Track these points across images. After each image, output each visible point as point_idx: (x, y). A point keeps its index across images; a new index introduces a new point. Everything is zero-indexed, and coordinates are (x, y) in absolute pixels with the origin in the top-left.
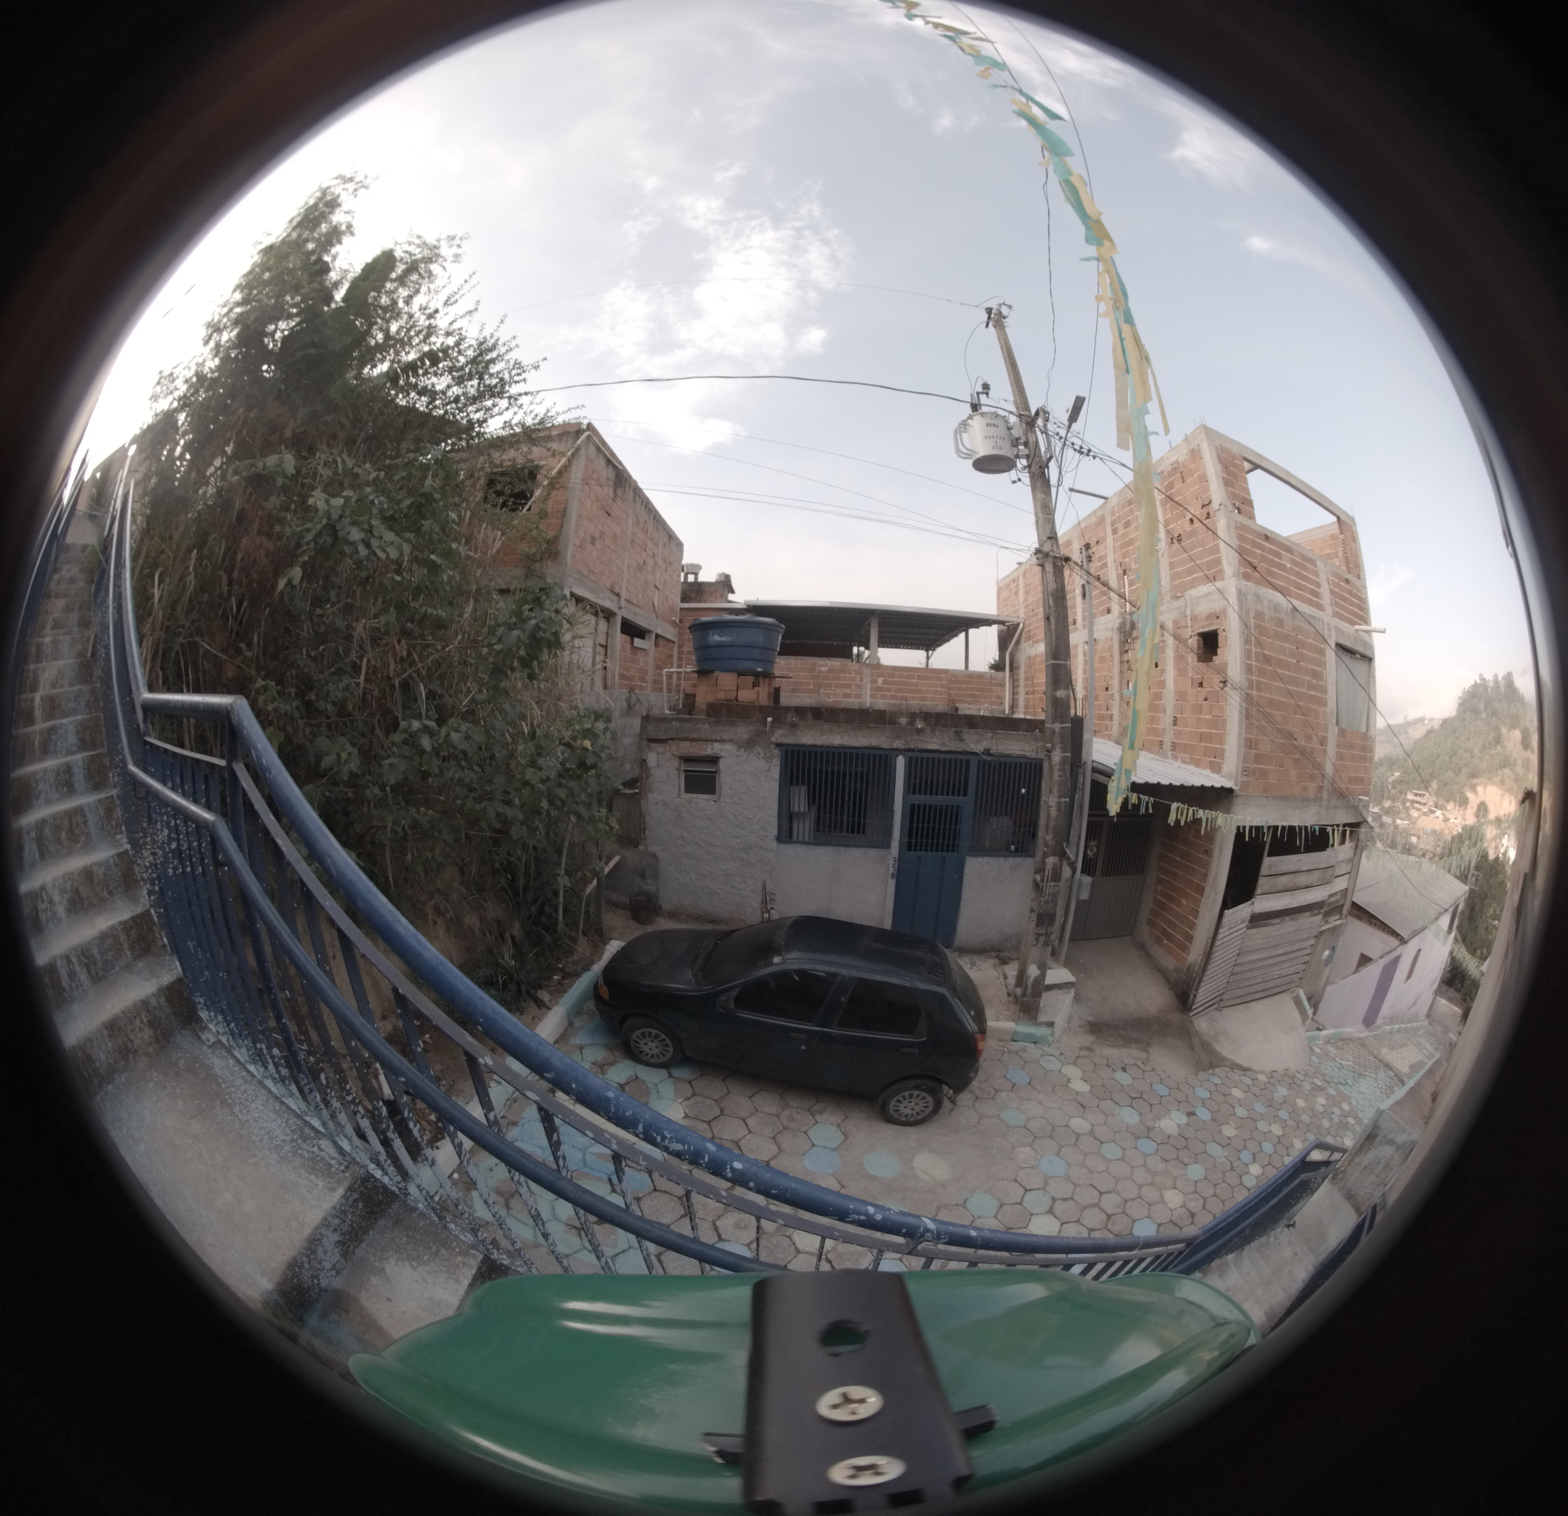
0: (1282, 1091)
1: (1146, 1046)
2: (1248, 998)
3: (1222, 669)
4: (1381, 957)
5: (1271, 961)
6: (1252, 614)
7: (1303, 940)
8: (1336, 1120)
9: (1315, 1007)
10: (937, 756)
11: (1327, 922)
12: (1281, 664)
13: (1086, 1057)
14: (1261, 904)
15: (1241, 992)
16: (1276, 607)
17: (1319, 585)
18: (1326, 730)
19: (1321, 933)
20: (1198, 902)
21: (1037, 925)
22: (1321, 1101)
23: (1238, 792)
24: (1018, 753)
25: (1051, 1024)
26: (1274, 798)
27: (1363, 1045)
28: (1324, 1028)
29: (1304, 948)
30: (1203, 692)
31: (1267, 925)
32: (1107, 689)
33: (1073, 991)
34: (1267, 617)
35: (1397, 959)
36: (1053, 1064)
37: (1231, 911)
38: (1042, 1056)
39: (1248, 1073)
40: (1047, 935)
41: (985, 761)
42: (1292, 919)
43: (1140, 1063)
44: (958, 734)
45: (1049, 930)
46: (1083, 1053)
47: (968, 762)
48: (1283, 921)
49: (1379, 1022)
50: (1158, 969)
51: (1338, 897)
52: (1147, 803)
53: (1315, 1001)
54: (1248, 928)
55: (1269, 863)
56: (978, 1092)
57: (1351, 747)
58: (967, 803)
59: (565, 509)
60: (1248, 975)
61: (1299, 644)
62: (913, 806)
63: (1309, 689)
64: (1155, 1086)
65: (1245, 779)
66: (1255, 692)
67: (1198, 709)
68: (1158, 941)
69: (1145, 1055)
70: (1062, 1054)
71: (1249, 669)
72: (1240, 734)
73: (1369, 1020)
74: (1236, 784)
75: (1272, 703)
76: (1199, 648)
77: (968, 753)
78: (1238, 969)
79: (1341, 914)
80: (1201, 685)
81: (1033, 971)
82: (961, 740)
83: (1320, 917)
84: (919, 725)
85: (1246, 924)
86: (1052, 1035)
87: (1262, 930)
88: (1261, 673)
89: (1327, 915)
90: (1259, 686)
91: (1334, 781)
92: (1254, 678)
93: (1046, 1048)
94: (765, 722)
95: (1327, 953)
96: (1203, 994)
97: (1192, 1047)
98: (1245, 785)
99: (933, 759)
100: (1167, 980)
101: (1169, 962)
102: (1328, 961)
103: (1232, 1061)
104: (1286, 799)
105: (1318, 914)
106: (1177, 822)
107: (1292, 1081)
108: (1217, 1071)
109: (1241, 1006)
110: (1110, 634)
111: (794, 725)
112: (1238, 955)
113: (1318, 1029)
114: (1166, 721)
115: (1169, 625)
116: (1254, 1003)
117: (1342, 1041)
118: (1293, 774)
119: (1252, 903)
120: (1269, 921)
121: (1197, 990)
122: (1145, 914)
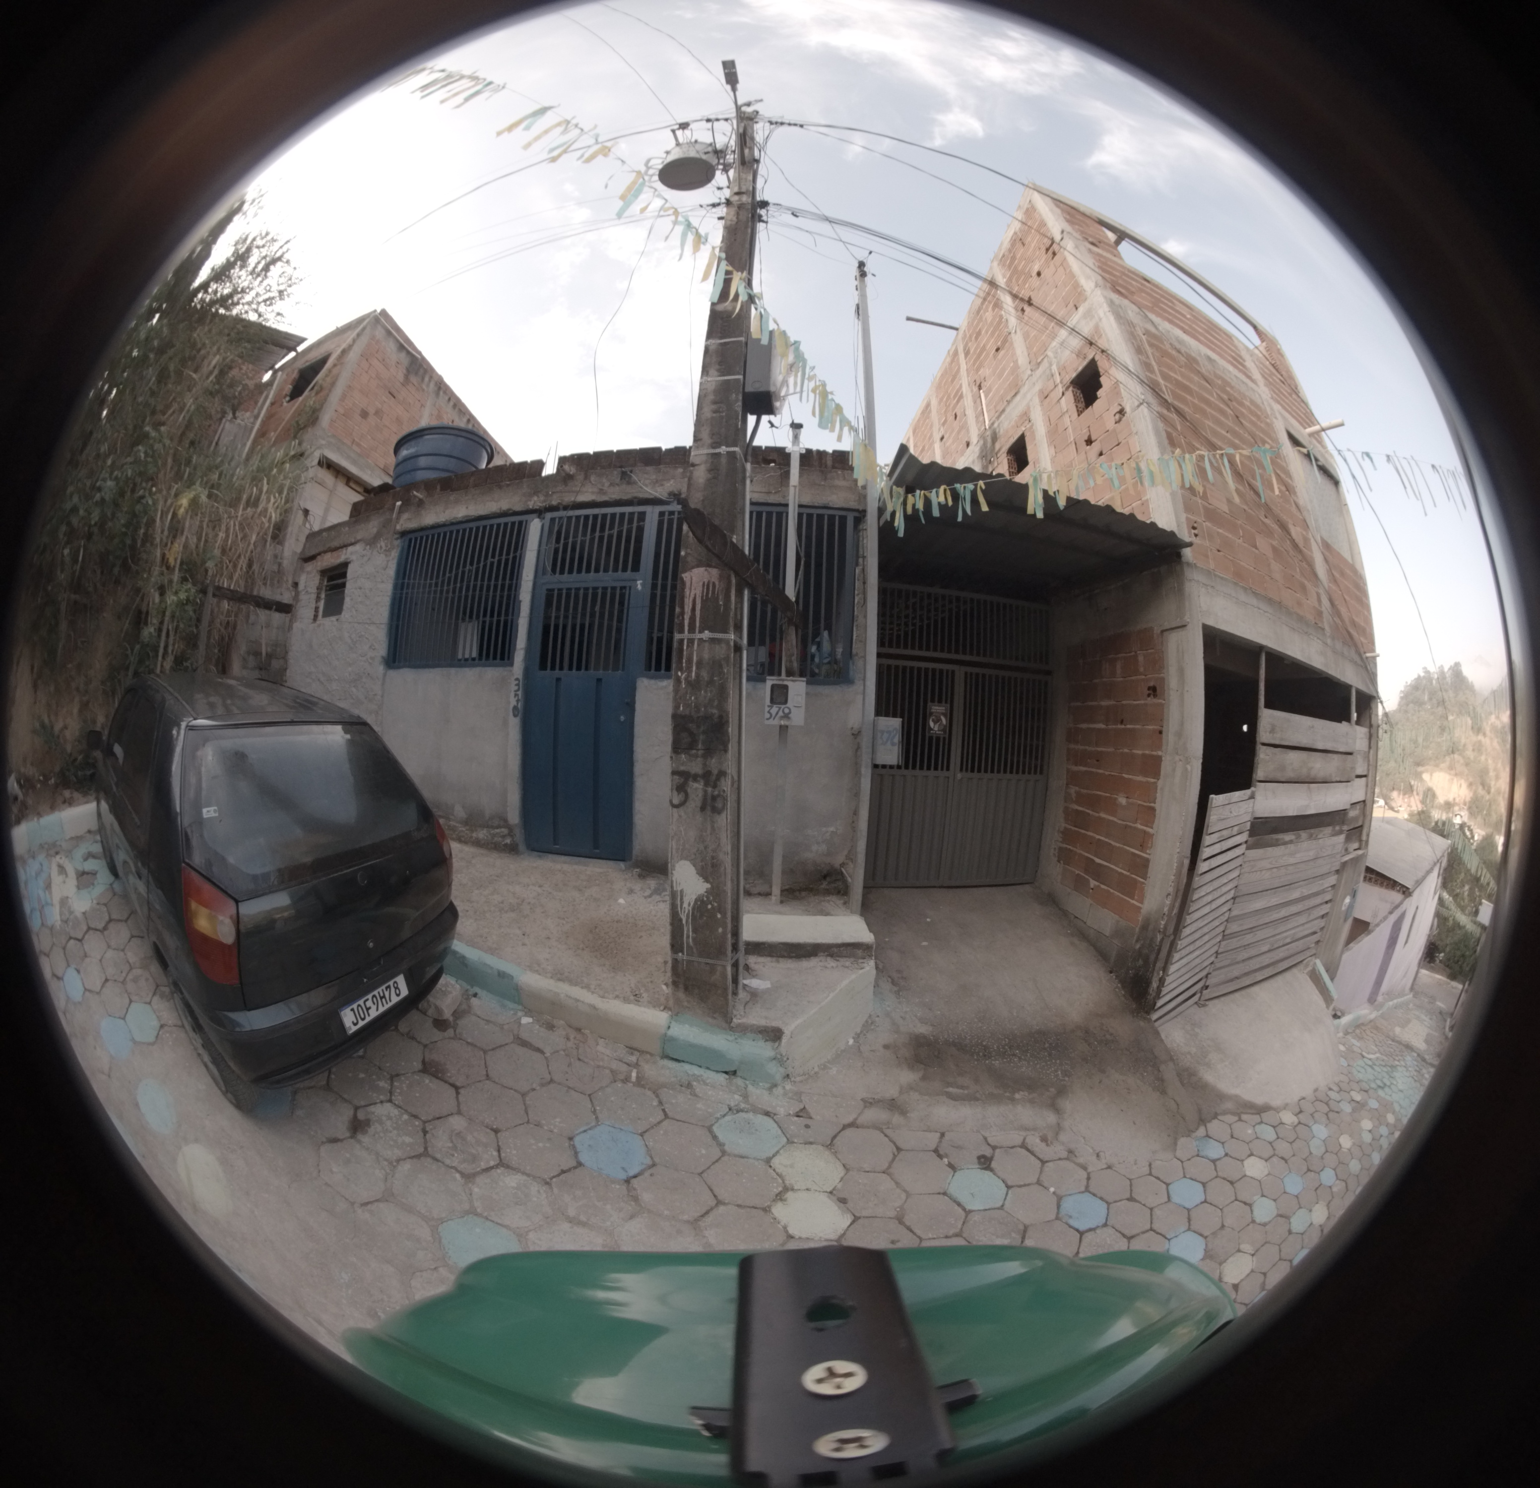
2: (1247, 981)
5: (1284, 912)
7: (1323, 876)
11: (1349, 850)
14: (1265, 799)
15: (1236, 971)
20: (1149, 795)
25: (773, 1034)
26: (1255, 594)
29: (1326, 890)
31: (1274, 843)
37: (1217, 800)
39: (1265, 1116)
42: (1310, 837)
43: (1033, 1141)
44: (626, 476)
46: (872, 1115)
48: (1298, 837)
49: (1380, 998)
51: (1357, 811)
54: (1250, 846)
55: (1269, 722)
58: (639, 583)
60: (1248, 938)
65: (1197, 541)
68: (1080, 885)
69: (1050, 1117)
73: (1373, 997)
78: (1234, 928)
82: (630, 483)
85: (1245, 836)
86: (777, 1060)
87: (1269, 850)
91: (1332, 609)
96: (1176, 976)
97: (1160, 1084)
100: (1102, 955)
101: (1105, 922)
103: (1236, 1098)
104: (1277, 606)
105: (1342, 831)
108: (1213, 1124)
109: (1237, 995)
112: (1234, 898)
116: (1259, 988)
119: (1252, 797)
120: (1280, 836)
121: (1165, 969)
122: (1052, 841)
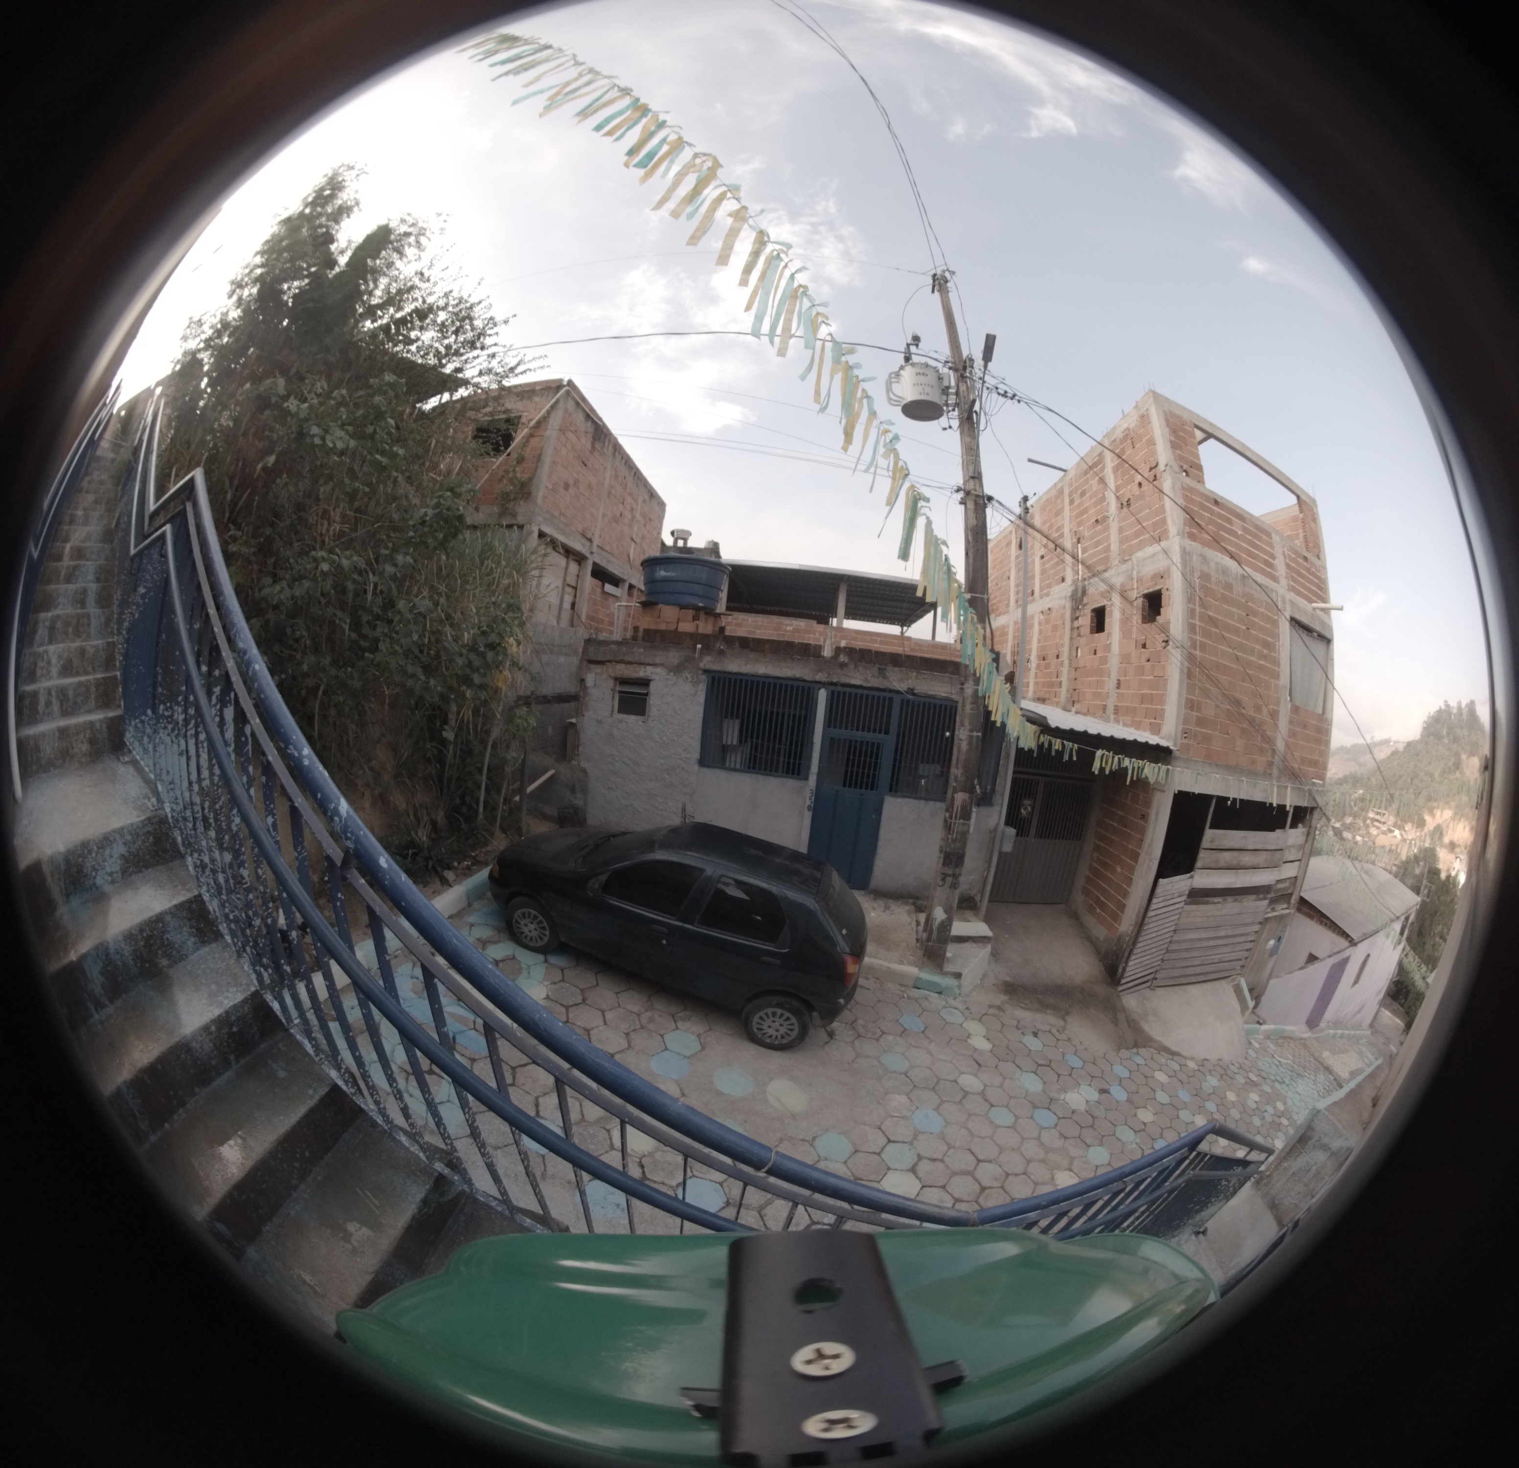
0: (1212, 1081)
1: (1064, 1015)
3: (1164, 629)
4: (1330, 956)
5: (1211, 943)
6: (1197, 574)
7: (1246, 925)
8: (1269, 1119)
9: (1257, 999)
10: (860, 691)
11: (1273, 910)
12: (1228, 628)
13: (994, 1015)
14: (1202, 879)
15: (1176, 973)
16: (1225, 571)
17: (1274, 558)
18: (1278, 702)
19: (1267, 920)
20: (1132, 869)
21: (944, 864)
22: (1254, 1097)
23: (1177, 754)
24: (944, 695)
25: (958, 976)
26: (1217, 765)
27: (1305, 1046)
28: (1265, 1023)
29: (1248, 934)
30: (1146, 653)
31: (1207, 903)
32: (1058, 657)
33: (989, 948)
34: (1213, 579)
35: (1346, 961)
36: (955, 1017)
37: (1166, 880)
38: (945, 1007)
39: (1175, 1058)
40: (955, 876)
41: (908, 701)
42: (1236, 901)
43: (1054, 1031)
44: (882, 671)
45: (957, 870)
46: (992, 1011)
47: (891, 699)
48: (1225, 900)
49: (1323, 1025)
50: (1088, 938)
51: (1287, 884)
52: (1071, 750)
53: (1257, 993)
54: (1187, 903)
55: (1211, 836)
56: (861, 1031)
57: (1305, 726)
58: (889, 742)
59: (540, 455)
60: (1185, 955)
61: (1250, 612)
62: (832, 740)
63: (1259, 658)
64: (1067, 1057)
65: (1185, 741)
66: (1198, 653)
67: (1140, 670)
68: (1091, 910)
69: (1062, 1023)
70: (967, 1008)
71: (1192, 628)
72: (1180, 693)
73: (1313, 1022)
74: (1175, 745)
75: (1218, 666)
76: (1143, 610)
77: (891, 691)
79: (1289, 903)
80: (1144, 646)
81: (939, 914)
82: (884, 677)
83: (1266, 902)
84: (843, 658)
85: (1184, 898)
86: (959, 987)
87: (1202, 906)
88: (1206, 634)
89: (1273, 901)
90: (1203, 647)
91: (1285, 757)
92: (1198, 638)
93: (950, 1000)
94: (695, 648)
95: (1272, 942)
96: (1134, 968)
97: (1116, 1022)
98: (1185, 748)
99: (856, 694)
100: (1098, 951)
101: (1100, 932)
102: (1274, 952)
103: (1160, 1043)
104: (1233, 769)
105: (1265, 899)
106: (1102, 769)
107: (1224, 1071)
108: (1142, 1051)
109: (1177, 988)
110: (1063, 602)
111: (721, 653)
112: (1175, 931)
113: (1258, 1023)
114: (1110, 684)
115: (1118, 586)
116: (1191, 987)
117: (1283, 1039)
118: (1240, 743)
119: (1192, 877)
120: (1210, 899)
121: (1126, 962)
122: (1080, 881)
